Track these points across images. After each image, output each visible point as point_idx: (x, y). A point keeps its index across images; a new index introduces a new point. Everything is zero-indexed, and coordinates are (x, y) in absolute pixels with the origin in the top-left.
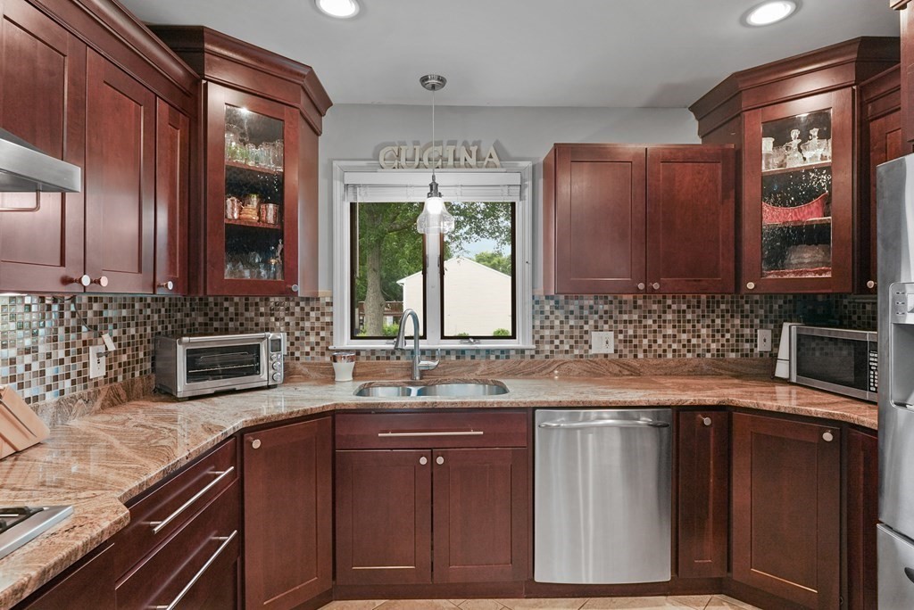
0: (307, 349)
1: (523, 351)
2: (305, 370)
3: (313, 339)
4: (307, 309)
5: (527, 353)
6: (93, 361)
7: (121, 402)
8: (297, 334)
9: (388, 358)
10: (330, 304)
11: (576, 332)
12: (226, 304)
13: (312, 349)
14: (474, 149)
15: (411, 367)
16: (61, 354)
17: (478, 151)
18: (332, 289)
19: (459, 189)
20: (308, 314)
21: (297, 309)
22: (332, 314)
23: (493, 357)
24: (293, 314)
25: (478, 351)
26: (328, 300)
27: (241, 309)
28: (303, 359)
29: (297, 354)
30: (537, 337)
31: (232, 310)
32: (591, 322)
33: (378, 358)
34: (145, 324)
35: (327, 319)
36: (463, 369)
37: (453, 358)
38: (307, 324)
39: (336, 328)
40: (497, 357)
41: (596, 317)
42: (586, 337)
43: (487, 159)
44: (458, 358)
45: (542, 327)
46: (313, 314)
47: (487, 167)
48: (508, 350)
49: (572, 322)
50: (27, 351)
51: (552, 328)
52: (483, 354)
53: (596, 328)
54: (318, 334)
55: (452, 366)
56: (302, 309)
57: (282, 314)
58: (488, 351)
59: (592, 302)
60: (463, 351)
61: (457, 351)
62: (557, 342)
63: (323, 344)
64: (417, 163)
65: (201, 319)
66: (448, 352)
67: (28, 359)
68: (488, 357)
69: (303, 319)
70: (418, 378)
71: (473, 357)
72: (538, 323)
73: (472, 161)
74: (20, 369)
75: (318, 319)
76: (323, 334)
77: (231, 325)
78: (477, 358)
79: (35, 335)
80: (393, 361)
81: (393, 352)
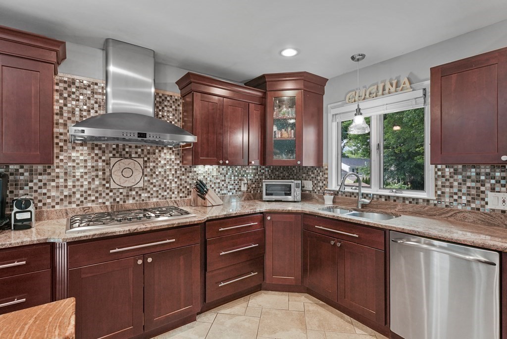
0: (319, 189)
1: (428, 201)
2: (317, 198)
3: (321, 184)
4: (319, 171)
5: (431, 202)
6: (242, 185)
7: (252, 199)
8: (315, 182)
9: (351, 196)
10: (327, 169)
11: (473, 192)
12: (294, 169)
13: (321, 189)
14: (394, 82)
15: (357, 202)
16: (233, 182)
17: (398, 82)
18: (327, 163)
19: (385, 106)
20: (319, 173)
21: (316, 171)
22: (327, 174)
23: (407, 202)
24: (314, 174)
25: (398, 197)
26: (326, 167)
27: (298, 171)
28: (317, 193)
29: (315, 191)
30: (439, 193)
31: (295, 171)
32: (488, 185)
33: (346, 196)
34: (262, 175)
35: (326, 176)
36: (387, 206)
37: (383, 200)
38: (319, 178)
39: (329, 180)
40: (410, 202)
41: (493, 181)
42: (482, 196)
43: (402, 86)
44: (386, 200)
45: (443, 186)
46: (321, 174)
47: (402, 90)
48: (417, 199)
49: (469, 184)
50: (223, 181)
51: (451, 187)
52: (401, 199)
53: (493, 190)
54: (323, 182)
55: (382, 204)
56: (317, 171)
57: (310, 173)
58: (404, 199)
59: (488, 170)
60: (389, 197)
61: (385, 196)
62: (456, 197)
63: (324, 187)
64: (363, 97)
65: (287, 174)
66: (381, 196)
67: (223, 183)
68: (404, 202)
69: (317, 176)
70: (360, 207)
71: (395, 201)
72: (439, 183)
73: (393, 89)
74: (221, 185)
75: (323, 176)
76: (324, 182)
77: (295, 177)
78: (397, 201)
79: (225, 176)
80: (353, 198)
81: (353, 193)
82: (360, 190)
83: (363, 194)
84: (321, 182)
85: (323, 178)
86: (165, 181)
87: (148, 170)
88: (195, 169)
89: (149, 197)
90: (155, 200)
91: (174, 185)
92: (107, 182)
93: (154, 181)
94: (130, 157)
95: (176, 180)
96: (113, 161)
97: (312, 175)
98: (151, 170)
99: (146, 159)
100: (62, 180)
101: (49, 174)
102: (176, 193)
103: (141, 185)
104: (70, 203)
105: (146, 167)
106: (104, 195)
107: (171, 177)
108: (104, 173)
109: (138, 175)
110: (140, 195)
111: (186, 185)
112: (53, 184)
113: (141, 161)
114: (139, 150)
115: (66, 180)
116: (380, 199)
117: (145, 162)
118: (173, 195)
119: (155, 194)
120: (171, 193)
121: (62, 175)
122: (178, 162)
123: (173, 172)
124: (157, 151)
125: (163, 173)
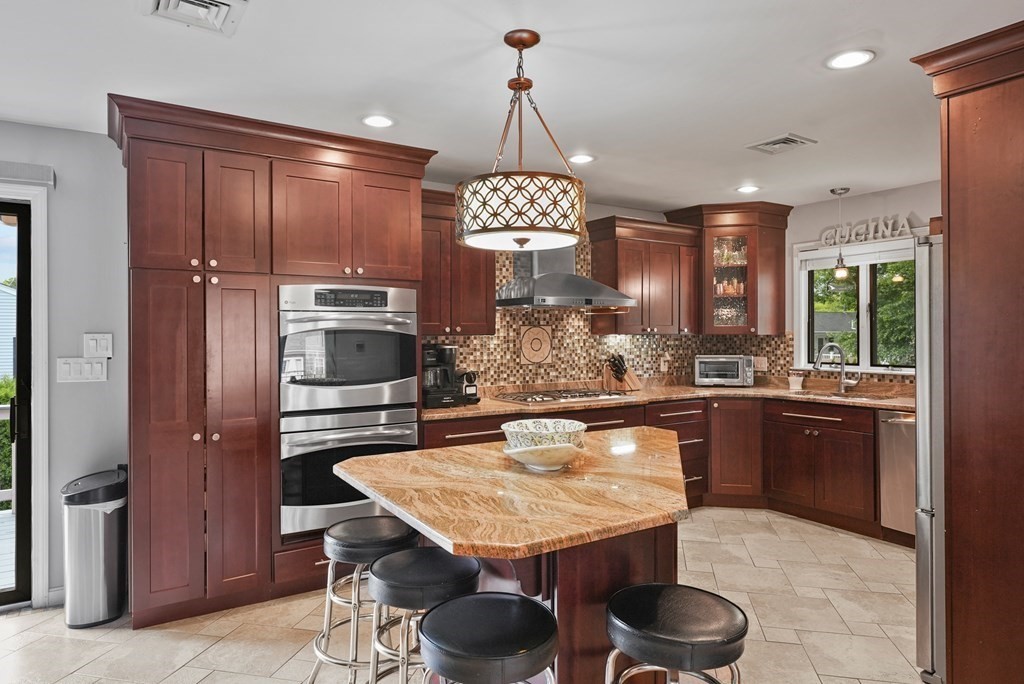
0: (779, 368)
2: (776, 382)
3: (782, 362)
4: (779, 343)
6: (662, 364)
7: (674, 385)
8: (773, 358)
9: (829, 377)
10: (792, 339)
13: (782, 368)
15: (838, 385)
16: (649, 359)
17: (894, 224)
18: (793, 329)
19: (877, 255)
20: (779, 346)
21: (773, 342)
22: (793, 346)
23: (907, 382)
24: (770, 346)
25: (895, 376)
26: (791, 336)
27: (743, 343)
28: (776, 375)
29: (773, 371)
31: (738, 342)
33: (822, 377)
35: (791, 349)
36: (881, 389)
37: (876, 380)
38: (779, 352)
39: (795, 355)
44: (879, 380)
46: (782, 346)
47: (900, 235)
50: (638, 356)
52: (900, 378)
54: (785, 359)
55: (874, 385)
56: (776, 342)
57: (765, 345)
58: (903, 377)
60: (883, 376)
61: (879, 375)
63: (788, 365)
64: (847, 239)
65: (723, 348)
66: (872, 375)
67: (638, 359)
68: (903, 381)
69: (776, 349)
70: (843, 391)
71: (891, 381)
73: (888, 232)
74: (635, 363)
75: (785, 349)
76: (788, 359)
78: (895, 381)
79: (640, 350)
80: (832, 379)
81: (832, 373)
82: (842, 368)
83: (847, 374)
84: (782, 358)
85: (785, 353)
86: (573, 355)
87: (556, 341)
88: (605, 340)
89: (557, 377)
90: (563, 380)
91: (582, 361)
92: (518, 357)
93: (563, 356)
94: (539, 325)
95: (584, 355)
96: (523, 329)
97: (768, 349)
98: (559, 341)
99: (554, 327)
100: (478, 353)
101: (468, 346)
102: (585, 372)
103: (549, 360)
104: (485, 380)
105: (554, 337)
106: (515, 372)
107: (579, 351)
108: (515, 345)
109: (546, 347)
110: (549, 374)
111: (595, 361)
112: (472, 358)
113: (549, 329)
114: (548, 315)
115: (482, 353)
116: (871, 380)
117: (553, 330)
118: (582, 376)
119: (563, 373)
120: (579, 372)
121: (478, 347)
122: (587, 330)
123: (582, 344)
124: (565, 316)
125: (570, 345)
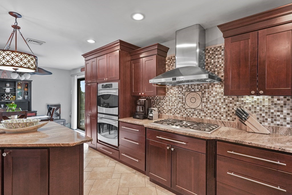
86: (216, 106)
87: (205, 99)
88: (242, 99)
89: (205, 116)
90: (209, 118)
91: (222, 110)
92: (184, 105)
93: (209, 106)
94: (195, 92)
95: (224, 107)
96: (187, 93)
98: (207, 99)
99: (203, 92)
100: (168, 103)
101: (164, 100)
102: (224, 116)
103: (200, 107)
104: (170, 113)
105: (203, 97)
106: (183, 111)
107: (220, 105)
108: (183, 100)
109: (199, 102)
110: (200, 114)
112: (166, 104)
113: (200, 93)
114: (200, 87)
115: (169, 102)
117: (203, 94)
118: (222, 118)
119: (209, 115)
120: (220, 116)
121: (168, 100)
123: (222, 101)
124: (210, 86)
125: (214, 101)
